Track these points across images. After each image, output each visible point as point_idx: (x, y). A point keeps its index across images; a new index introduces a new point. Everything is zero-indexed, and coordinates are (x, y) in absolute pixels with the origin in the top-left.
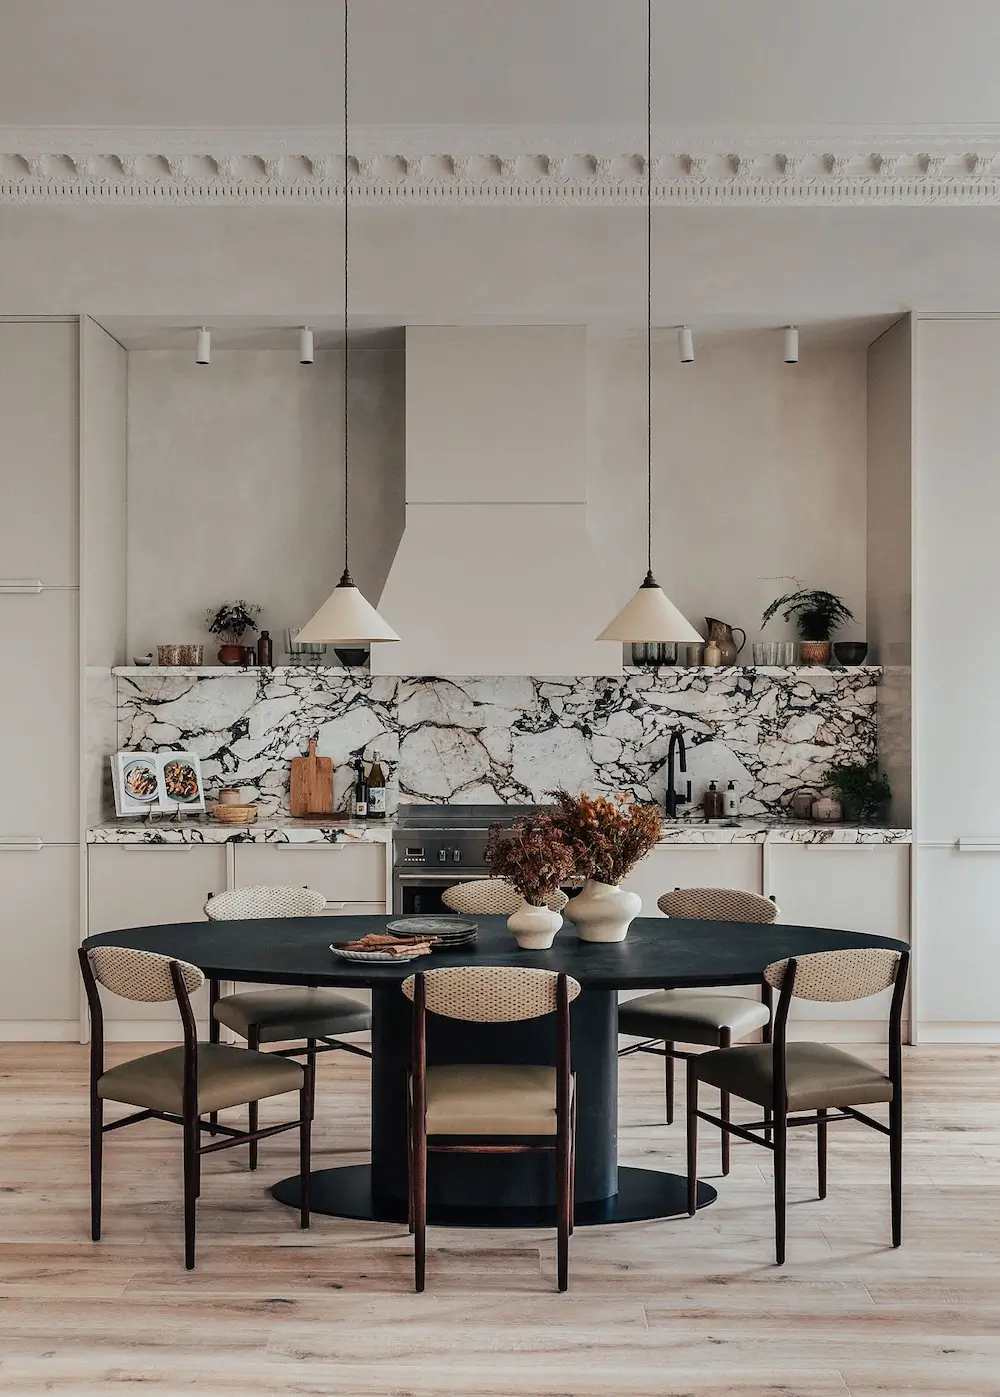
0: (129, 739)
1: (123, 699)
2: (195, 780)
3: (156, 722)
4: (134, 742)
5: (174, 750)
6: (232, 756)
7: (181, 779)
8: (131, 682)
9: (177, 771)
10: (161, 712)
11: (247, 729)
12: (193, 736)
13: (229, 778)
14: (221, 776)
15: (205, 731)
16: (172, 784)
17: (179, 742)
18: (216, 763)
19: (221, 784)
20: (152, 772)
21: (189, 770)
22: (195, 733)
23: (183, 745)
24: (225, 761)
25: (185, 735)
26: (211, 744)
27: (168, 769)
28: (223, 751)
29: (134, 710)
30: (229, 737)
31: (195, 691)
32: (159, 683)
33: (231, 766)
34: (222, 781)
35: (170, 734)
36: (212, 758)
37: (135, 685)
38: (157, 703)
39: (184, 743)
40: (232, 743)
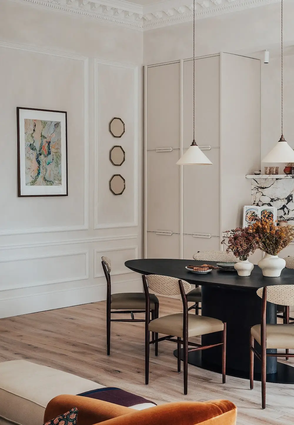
0: (255, 201)
1: (253, 187)
2: (272, 217)
3: (263, 195)
4: (256, 202)
5: (268, 206)
6: (287, 208)
7: (267, 216)
8: (255, 180)
9: (266, 213)
10: (265, 191)
11: (292, 199)
12: (275, 201)
13: (286, 217)
14: (283, 216)
15: (278, 199)
16: (263, 218)
17: (270, 203)
18: (282, 211)
19: (283, 219)
20: (256, 213)
21: (271, 213)
22: (275, 199)
23: (271, 204)
24: (285, 211)
25: (272, 200)
26: (280, 204)
27: (263, 212)
28: (284, 207)
29: (256, 191)
30: (286, 201)
31: (275, 184)
32: (264, 181)
33: (287, 212)
34: (284, 218)
35: (267, 200)
36: (281, 209)
37: (257, 182)
38: (263, 188)
39: (271, 203)
40: (287, 204)
